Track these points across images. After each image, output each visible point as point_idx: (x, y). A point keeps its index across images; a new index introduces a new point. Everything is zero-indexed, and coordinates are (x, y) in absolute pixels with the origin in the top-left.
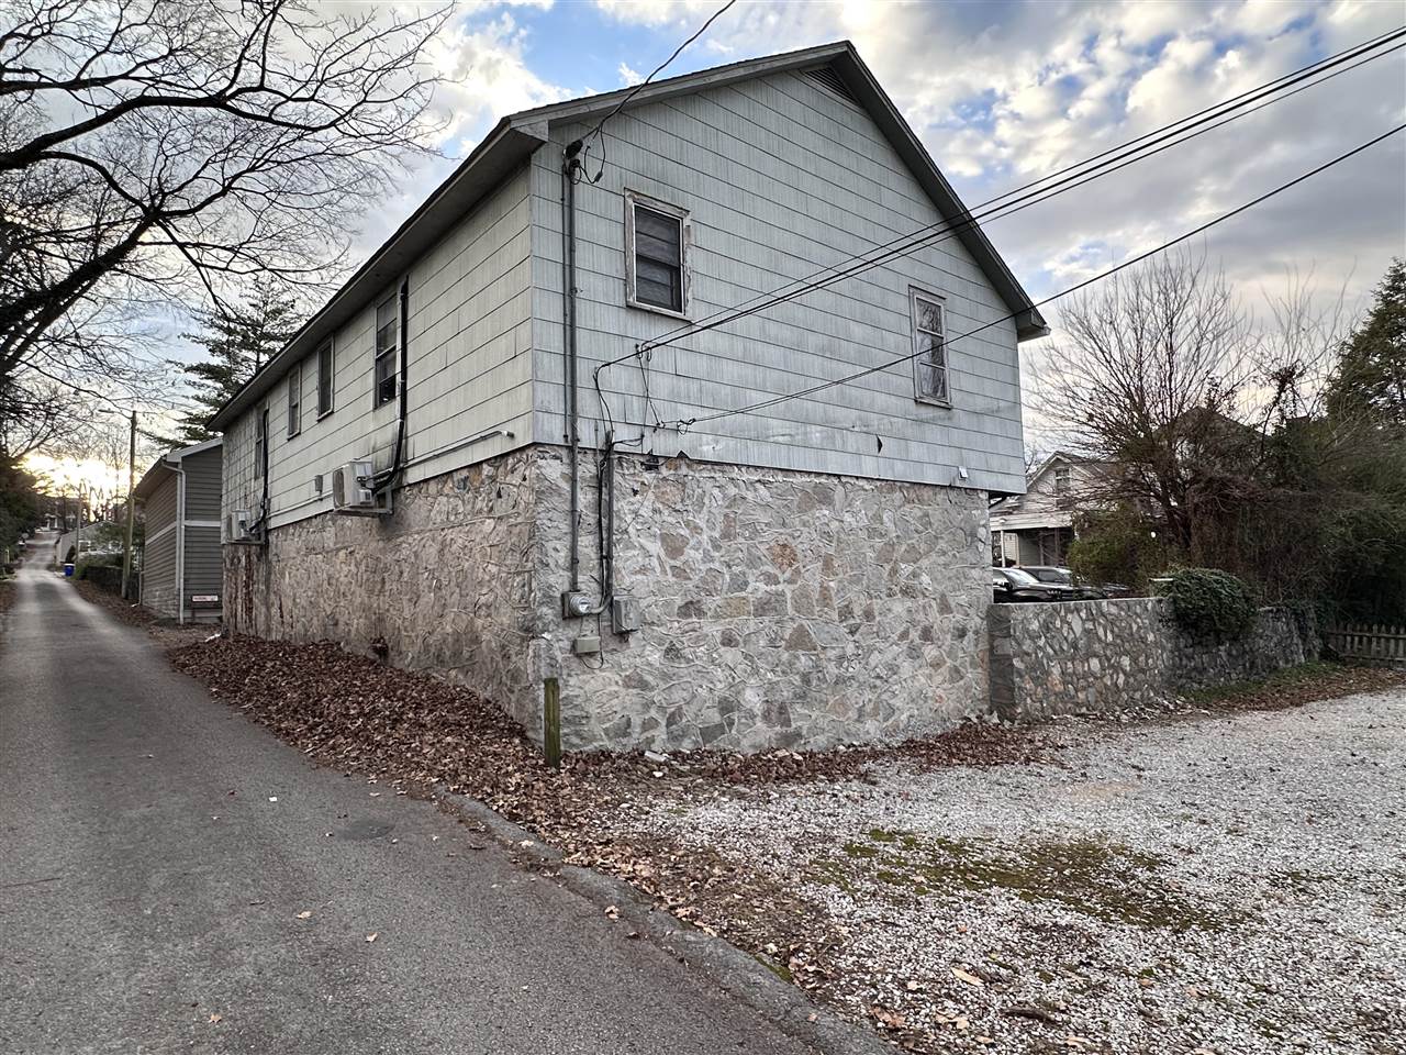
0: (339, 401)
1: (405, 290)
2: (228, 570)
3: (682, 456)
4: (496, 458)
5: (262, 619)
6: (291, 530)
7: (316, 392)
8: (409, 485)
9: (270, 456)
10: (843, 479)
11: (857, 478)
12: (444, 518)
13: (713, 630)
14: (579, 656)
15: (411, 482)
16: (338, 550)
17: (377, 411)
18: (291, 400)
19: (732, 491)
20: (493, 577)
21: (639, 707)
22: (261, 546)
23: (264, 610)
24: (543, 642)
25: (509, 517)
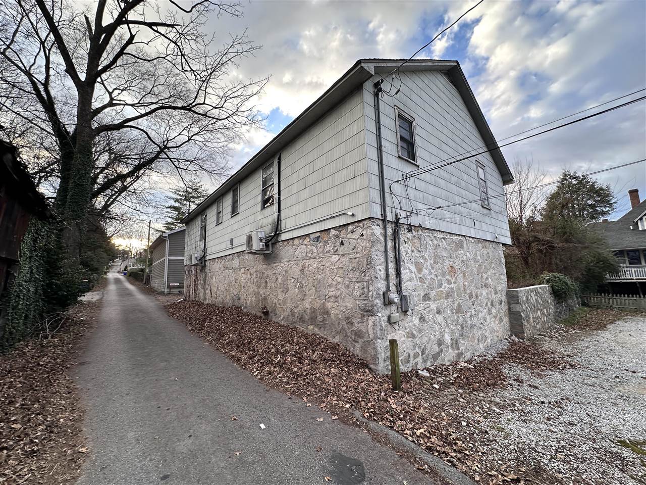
0: (241, 208)
1: (279, 159)
2: (187, 275)
3: (420, 226)
4: (340, 226)
5: (202, 294)
6: (217, 260)
7: (230, 206)
8: (282, 241)
9: (207, 233)
10: (467, 238)
11: (470, 237)
12: (304, 255)
13: (433, 306)
14: (390, 324)
15: (283, 239)
16: (240, 269)
17: (263, 211)
18: (217, 210)
19: (435, 242)
20: (339, 283)
21: (412, 347)
22: (202, 267)
23: (203, 291)
24: (377, 317)
25: (349, 254)
